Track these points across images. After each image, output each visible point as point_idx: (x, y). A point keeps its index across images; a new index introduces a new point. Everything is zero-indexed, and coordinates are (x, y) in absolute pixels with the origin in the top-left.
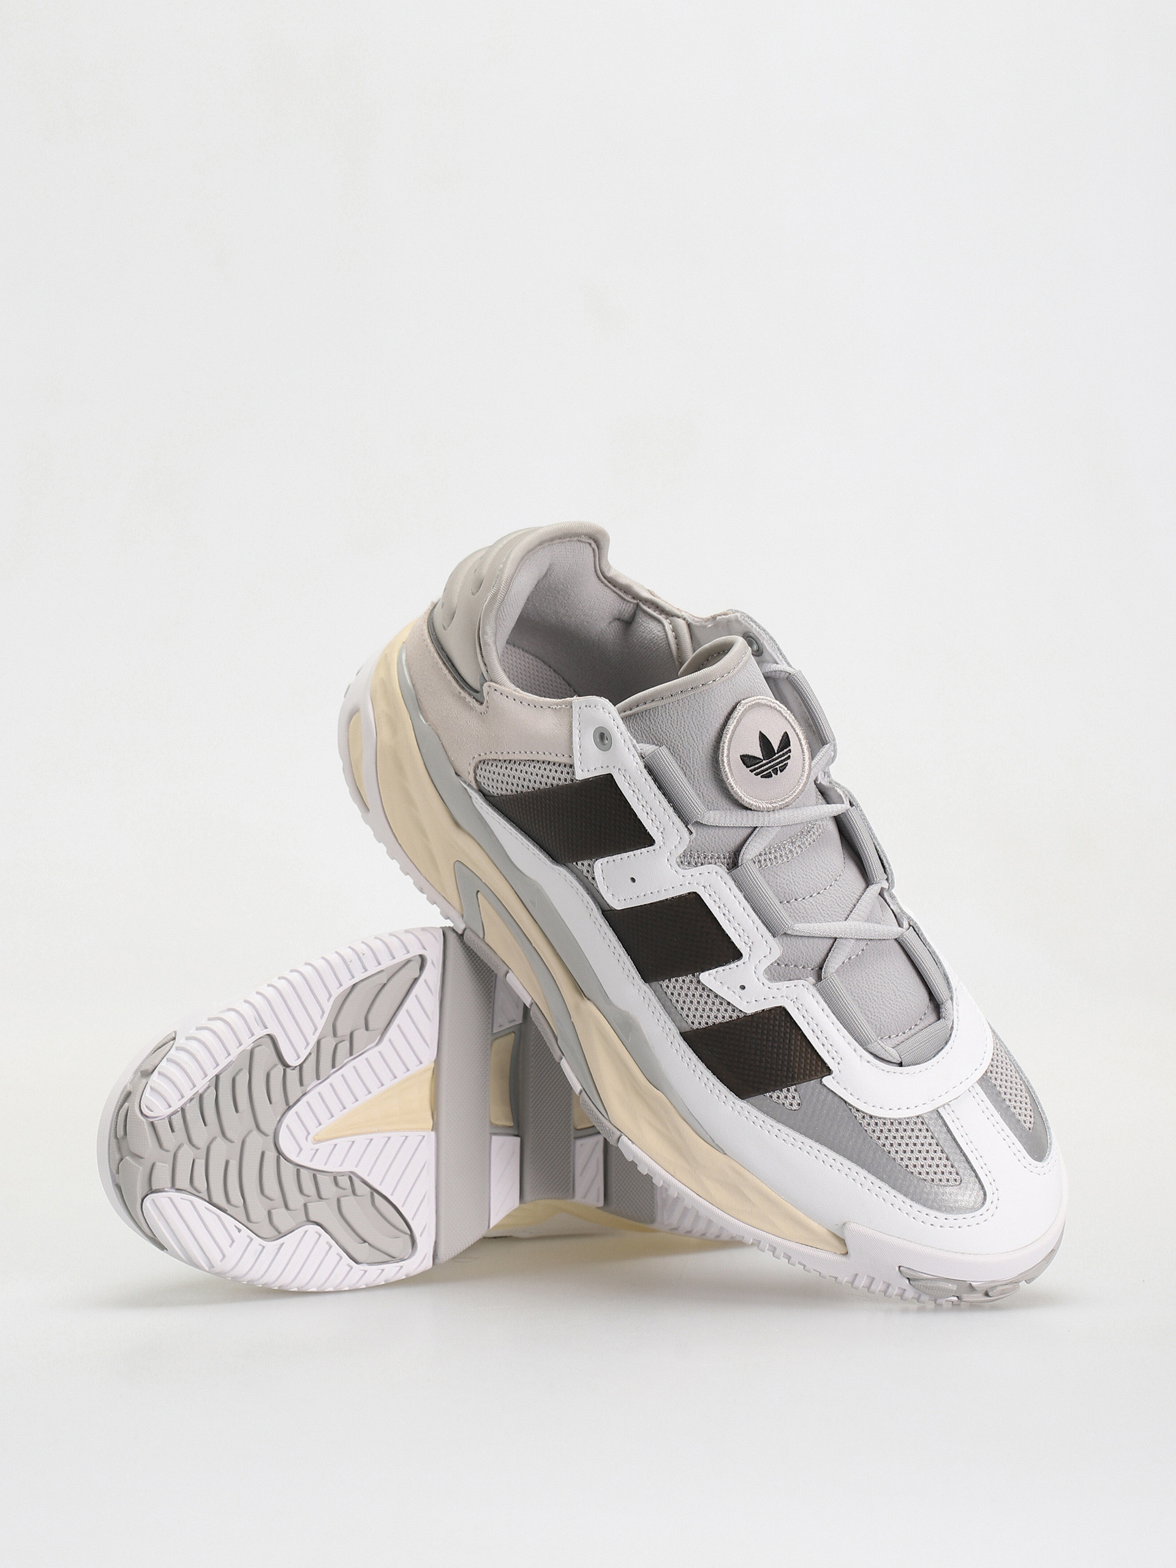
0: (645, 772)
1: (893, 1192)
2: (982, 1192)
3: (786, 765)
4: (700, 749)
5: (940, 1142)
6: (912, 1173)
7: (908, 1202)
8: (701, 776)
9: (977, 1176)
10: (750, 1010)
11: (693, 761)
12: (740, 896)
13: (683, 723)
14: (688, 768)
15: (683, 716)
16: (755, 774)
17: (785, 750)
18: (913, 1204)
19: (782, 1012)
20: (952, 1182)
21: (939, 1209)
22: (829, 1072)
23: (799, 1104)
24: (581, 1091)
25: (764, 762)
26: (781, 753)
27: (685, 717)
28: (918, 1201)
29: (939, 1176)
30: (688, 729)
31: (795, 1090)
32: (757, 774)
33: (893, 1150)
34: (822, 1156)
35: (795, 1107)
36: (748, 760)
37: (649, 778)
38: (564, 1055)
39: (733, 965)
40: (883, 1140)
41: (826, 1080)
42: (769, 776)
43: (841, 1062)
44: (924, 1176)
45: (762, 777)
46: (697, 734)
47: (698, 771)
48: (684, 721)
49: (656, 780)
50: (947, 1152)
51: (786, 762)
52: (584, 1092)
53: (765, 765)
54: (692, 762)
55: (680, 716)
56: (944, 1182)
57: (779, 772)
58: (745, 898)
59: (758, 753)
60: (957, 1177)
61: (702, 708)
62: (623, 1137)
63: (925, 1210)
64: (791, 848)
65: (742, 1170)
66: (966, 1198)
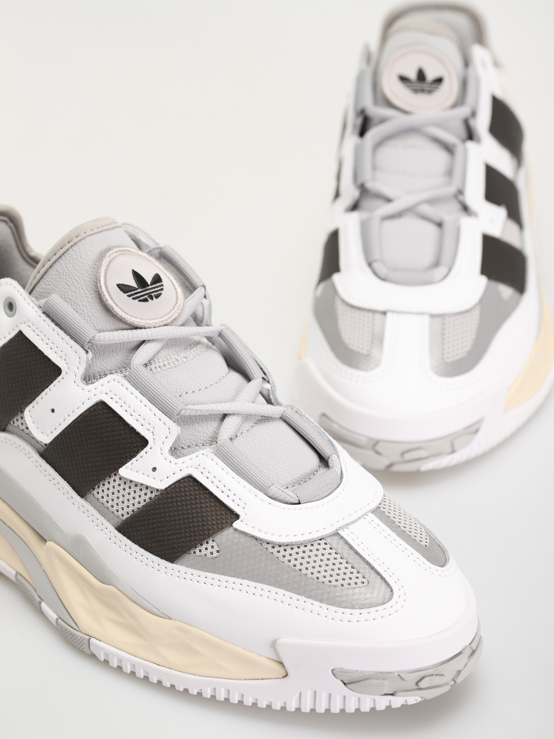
0: (43, 316)
1: (310, 601)
2: (389, 590)
3: (160, 294)
4: (84, 288)
5: (344, 555)
6: (323, 582)
7: (324, 606)
8: (89, 310)
9: (382, 578)
10: (163, 485)
11: (81, 299)
12: (137, 393)
13: (67, 272)
14: (78, 306)
15: (66, 267)
16: (132, 299)
17: (158, 285)
18: (329, 607)
19: (190, 479)
20: (359, 584)
21: (353, 607)
22: (237, 517)
23: (218, 551)
24: (57, 620)
25: (139, 290)
26: (155, 286)
27: (68, 267)
28: (333, 604)
29: (348, 581)
30: (72, 275)
31: (213, 541)
32: (134, 299)
33: (303, 568)
34: (244, 588)
35: (215, 554)
36: (124, 288)
37: (47, 319)
38: (42, 600)
39: (142, 453)
40: (293, 562)
41: (237, 524)
42: (146, 300)
43: (245, 506)
44: (334, 583)
45: (139, 301)
46: (80, 277)
47: (86, 306)
48: (68, 271)
49: (53, 321)
50: (351, 562)
51: (160, 292)
52: (60, 620)
53: (140, 292)
54: (80, 301)
55: (64, 267)
56: (353, 585)
57: (154, 298)
58: (141, 393)
59: (133, 283)
60: (364, 580)
61: (79, 255)
62: (92, 640)
63: (341, 610)
64: (177, 357)
65: (185, 626)
66: (375, 595)
